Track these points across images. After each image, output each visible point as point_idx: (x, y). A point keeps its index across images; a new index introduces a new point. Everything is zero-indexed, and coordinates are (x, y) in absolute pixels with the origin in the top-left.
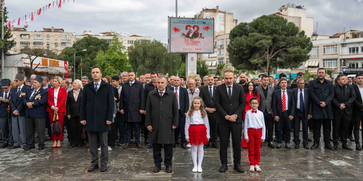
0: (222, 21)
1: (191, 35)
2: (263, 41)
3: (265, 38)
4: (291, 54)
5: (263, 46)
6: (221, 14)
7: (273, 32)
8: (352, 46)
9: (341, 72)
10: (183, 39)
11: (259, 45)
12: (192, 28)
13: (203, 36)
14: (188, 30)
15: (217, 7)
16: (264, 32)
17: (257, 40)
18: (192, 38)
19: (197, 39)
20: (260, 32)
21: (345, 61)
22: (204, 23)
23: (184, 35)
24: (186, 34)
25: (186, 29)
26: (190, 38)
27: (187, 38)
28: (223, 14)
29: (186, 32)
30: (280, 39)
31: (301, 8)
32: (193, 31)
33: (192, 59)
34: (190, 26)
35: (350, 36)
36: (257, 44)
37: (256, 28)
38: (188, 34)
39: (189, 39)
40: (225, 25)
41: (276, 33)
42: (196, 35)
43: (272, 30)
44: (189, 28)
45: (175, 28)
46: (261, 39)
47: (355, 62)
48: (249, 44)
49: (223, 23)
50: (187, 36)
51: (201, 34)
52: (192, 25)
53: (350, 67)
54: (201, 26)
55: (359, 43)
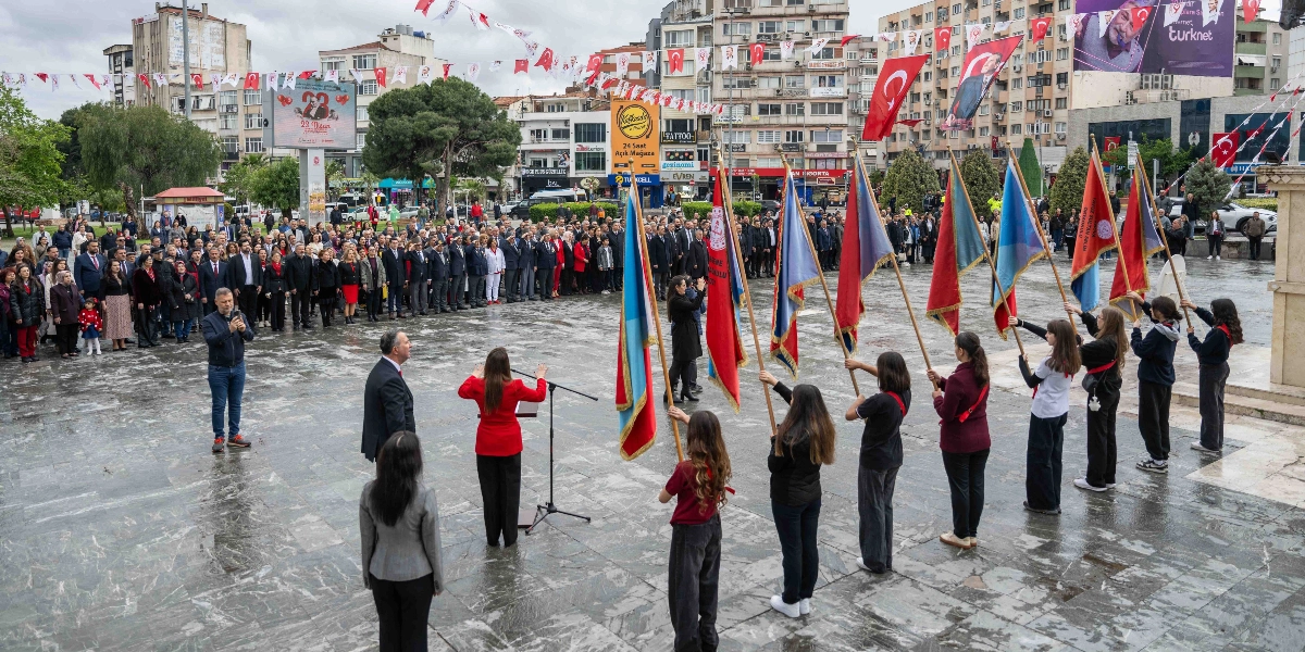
0: (218, 43)
1: (313, 113)
2: (445, 128)
3: (446, 123)
4: (492, 153)
5: (446, 138)
6: (215, 25)
7: (460, 111)
8: (535, 127)
9: (519, 176)
10: (298, 120)
11: (439, 134)
12: (314, 99)
13: (336, 114)
14: (308, 103)
15: (205, 5)
16: (443, 109)
17: (432, 127)
18: (315, 118)
19: (324, 122)
20: (436, 110)
21: (523, 156)
22: (338, 89)
23: (300, 112)
24: (303, 110)
25: (304, 100)
26: (313, 118)
27: (305, 119)
28: (221, 26)
29: (303, 106)
30: (471, 124)
31: (423, 37)
32: (317, 104)
33: (316, 161)
34: (312, 95)
35: (530, 107)
36: (432, 132)
37: (427, 102)
38: (308, 110)
39: (311, 121)
40: (225, 53)
41: (464, 114)
42: (323, 113)
43: (458, 107)
44: (308, 98)
45: (282, 97)
46: (441, 124)
47: (541, 157)
48: (419, 131)
49: (220, 46)
50: (307, 114)
51: (332, 111)
52: (315, 93)
53: (531, 167)
54: (332, 95)
55: (548, 121)
